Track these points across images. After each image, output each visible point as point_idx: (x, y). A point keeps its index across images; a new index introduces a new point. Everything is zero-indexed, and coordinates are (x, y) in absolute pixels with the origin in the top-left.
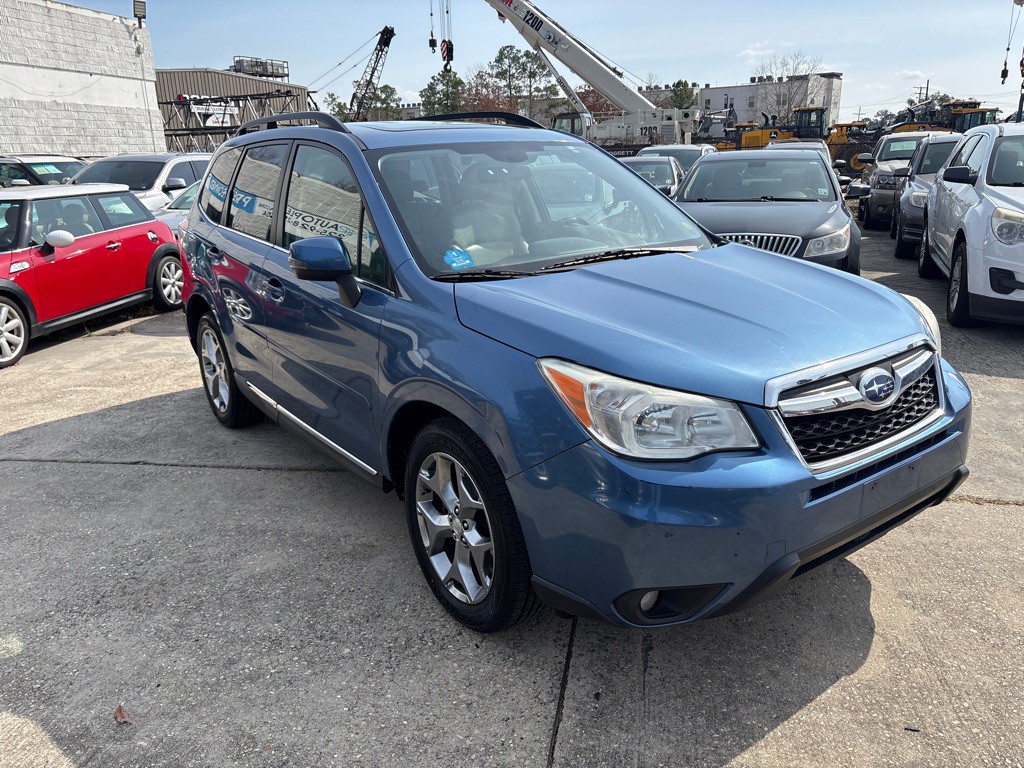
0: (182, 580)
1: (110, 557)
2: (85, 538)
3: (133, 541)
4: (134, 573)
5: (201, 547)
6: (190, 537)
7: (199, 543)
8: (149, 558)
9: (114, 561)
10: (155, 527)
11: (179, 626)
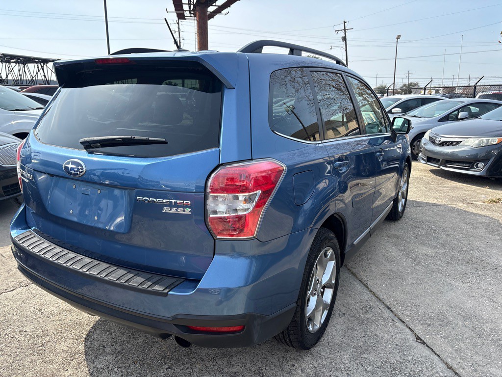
0: (459, 260)
1: (483, 282)
2: (490, 300)
3: (467, 284)
4: (476, 271)
5: (441, 266)
6: (441, 272)
7: (440, 268)
8: (465, 274)
9: (481, 280)
10: (452, 285)
11: (471, 250)
